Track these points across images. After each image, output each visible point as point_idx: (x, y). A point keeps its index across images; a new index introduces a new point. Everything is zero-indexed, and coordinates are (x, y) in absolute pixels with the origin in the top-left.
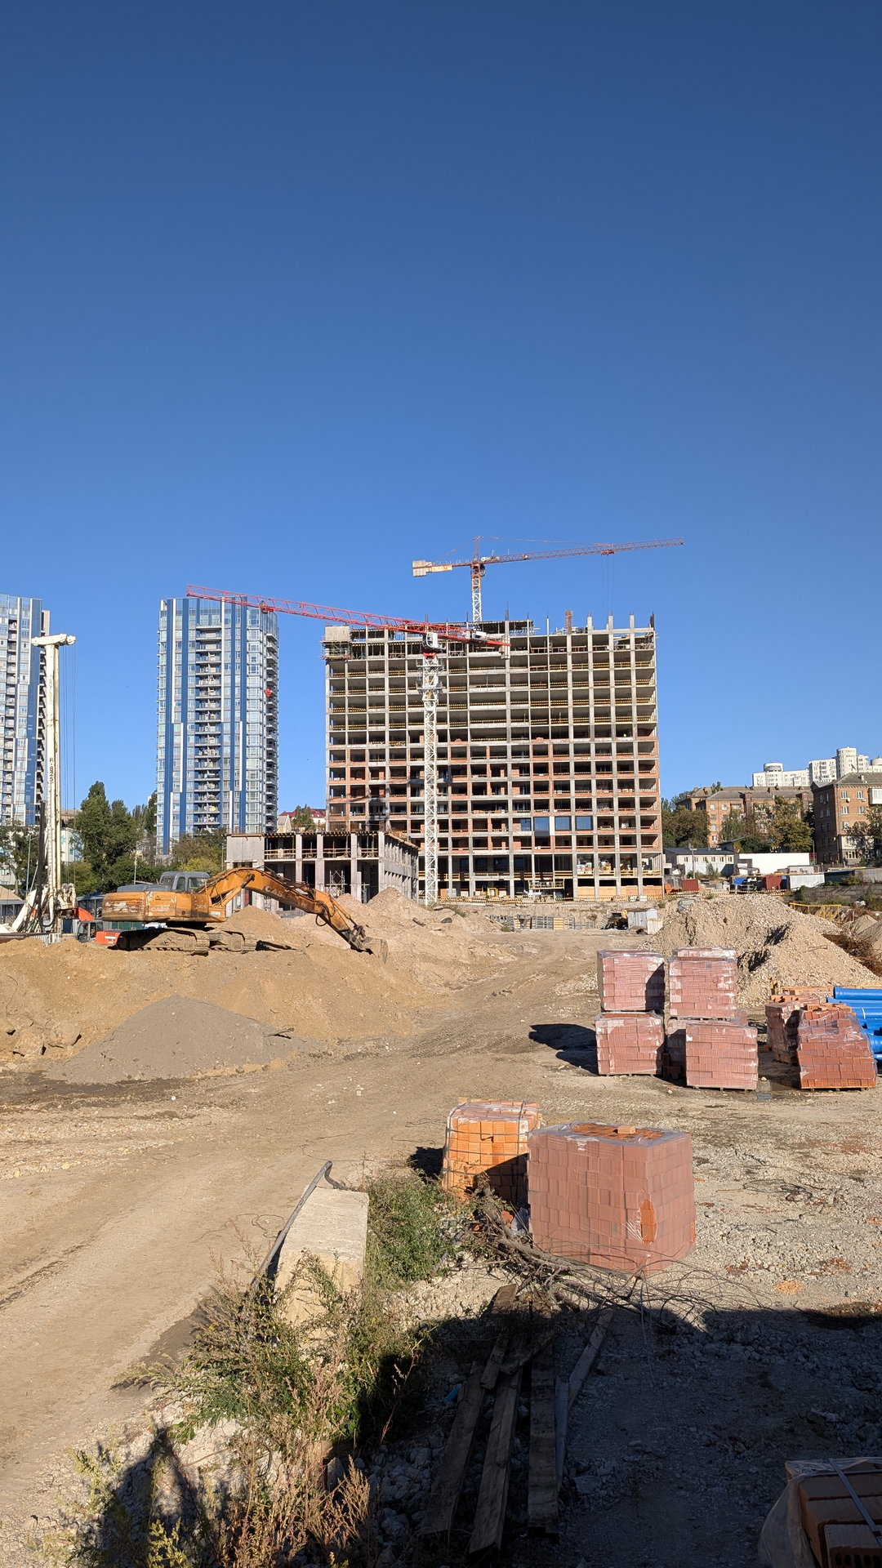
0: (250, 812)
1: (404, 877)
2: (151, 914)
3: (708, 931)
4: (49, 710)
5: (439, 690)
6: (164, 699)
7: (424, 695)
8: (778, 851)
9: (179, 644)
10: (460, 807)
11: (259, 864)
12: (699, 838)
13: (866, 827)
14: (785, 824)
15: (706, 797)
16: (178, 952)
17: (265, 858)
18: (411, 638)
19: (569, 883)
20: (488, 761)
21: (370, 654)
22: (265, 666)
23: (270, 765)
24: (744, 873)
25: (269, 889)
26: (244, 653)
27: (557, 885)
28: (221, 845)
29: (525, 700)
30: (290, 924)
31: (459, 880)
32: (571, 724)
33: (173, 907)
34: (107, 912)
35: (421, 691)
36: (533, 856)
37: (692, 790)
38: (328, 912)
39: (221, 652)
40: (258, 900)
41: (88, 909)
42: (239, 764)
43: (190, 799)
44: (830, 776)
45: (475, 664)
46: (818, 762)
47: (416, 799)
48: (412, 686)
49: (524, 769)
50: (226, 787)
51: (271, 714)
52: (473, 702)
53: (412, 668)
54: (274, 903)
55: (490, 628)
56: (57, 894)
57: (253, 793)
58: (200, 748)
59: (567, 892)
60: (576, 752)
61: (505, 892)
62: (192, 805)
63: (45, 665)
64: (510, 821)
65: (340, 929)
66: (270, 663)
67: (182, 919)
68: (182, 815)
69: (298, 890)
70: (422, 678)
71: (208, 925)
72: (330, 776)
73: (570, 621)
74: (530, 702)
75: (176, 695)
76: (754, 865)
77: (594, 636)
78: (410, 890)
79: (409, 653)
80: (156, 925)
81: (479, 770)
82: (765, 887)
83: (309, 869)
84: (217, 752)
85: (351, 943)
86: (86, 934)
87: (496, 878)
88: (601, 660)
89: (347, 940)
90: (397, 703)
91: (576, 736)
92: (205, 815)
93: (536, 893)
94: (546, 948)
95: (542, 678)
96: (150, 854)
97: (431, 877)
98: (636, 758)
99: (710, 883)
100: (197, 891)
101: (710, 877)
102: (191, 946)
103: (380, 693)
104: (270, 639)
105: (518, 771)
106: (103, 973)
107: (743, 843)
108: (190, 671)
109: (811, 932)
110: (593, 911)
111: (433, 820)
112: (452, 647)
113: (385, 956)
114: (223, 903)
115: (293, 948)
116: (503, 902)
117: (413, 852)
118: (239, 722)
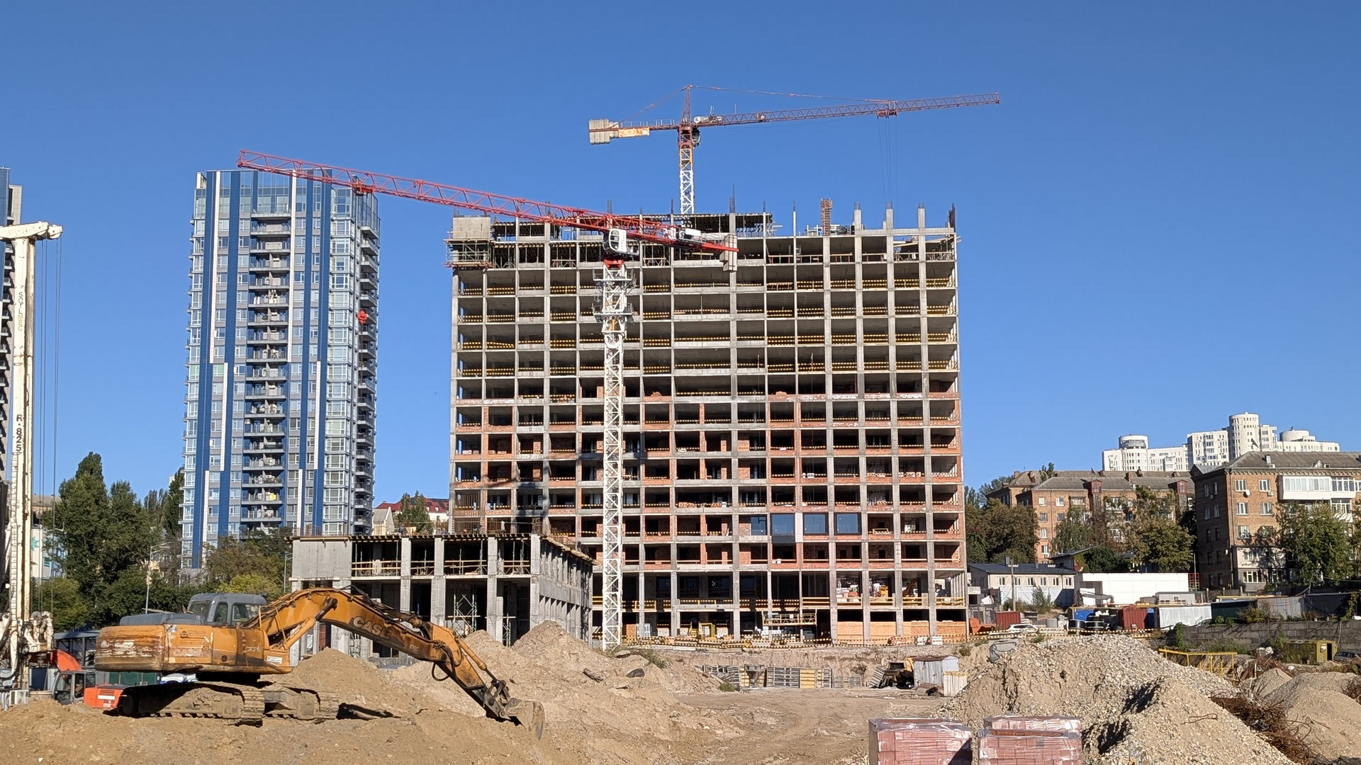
0: (330, 502)
1: (570, 606)
2: (172, 660)
3: (1036, 691)
4: (17, 341)
5: (628, 316)
6: (199, 325)
7: (605, 325)
8: (1141, 570)
9: (223, 241)
10: (658, 497)
11: (342, 582)
12: (1021, 547)
13: (1274, 534)
14: (1151, 529)
15: (1031, 487)
16: (214, 721)
17: (353, 574)
18: (586, 237)
19: (824, 616)
20: (702, 427)
21: (522, 261)
22: (358, 275)
23: (363, 430)
24: (1089, 602)
25: (359, 622)
26: (325, 256)
27: (806, 619)
28: (283, 554)
29: (758, 334)
30: (391, 678)
31: (655, 610)
32: (829, 371)
33: (208, 649)
34: (103, 657)
35: (600, 318)
36: (769, 574)
37: (1010, 474)
38: (452, 659)
39: (289, 254)
40: (341, 639)
41: (73, 653)
42: (314, 427)
43: (236, 481)
44: (1219, 458)
45: (684, 278)
46: (1202, 434)
47: (589, 484)
48: (586, 310)
49: (756, 439)
50: (293, 464)
51: (366, 351)
52: (681, 336)
53: (588, 282)
54: (366, 643)
55: (706, 224)
56: (23, 629)
57: (335, 474)
58: (253, 403)
59: (820, 630)
60: (837, 414)
61: (726, 629)
62: (239, 492)
63: (13, 270)
64: (735, 520)
65: (469, 686)
66: (367, 272)
67: (222, 668)
68: (223, 508)
69: (405, 623)
70: (601, 298)
71: (263, 678)
72: (457, 448)
73: (827, 216)
74: (766, 338)
75: (216, 319)
76: (1106, 591)
77: (865, 240)
78: (578, 626)
79: (582, 260)
80: (179, 678)
81: (688, 441)
82: (1121, 624)
83: (421, 593)
84: (281, 409)
85: (486, 708)
86: (69, 692)
87: (712, 607)
88: (875, 275)
89: (481, 703)
90: (562, 336)
91: (835, 391)
92: (259, 507)
93: (774, 632)
94: (789, 718)
95: (785, 301)
96: (172, 568)
97: (611, 604)
98: (927, 425)
99: (1039, 617)
100: (246, 625)
101: (1038, 608)
102: (235, 710)
103: (537, 320)
104: (366, 235)
105: (748, 442)
106: (94, 752)
107: (1088, 557)
108: (240, 283)
109: (1192, 693)
110: (860, 659)
111: (616, 518)
112: (648, 252)
113: (540, 728)
114: (287, 643)
115: (395, 714)
116: (722, 645)
117: (585, 567)
118: (315, 363)
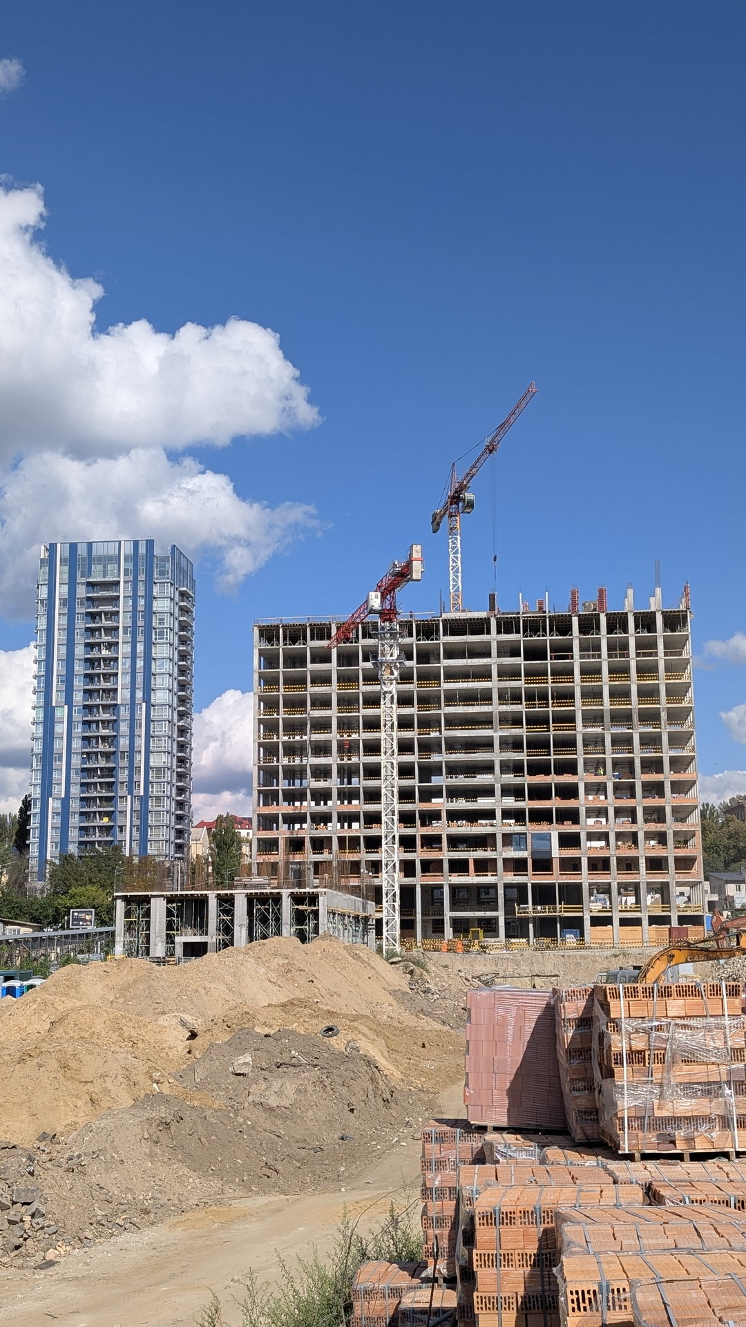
0: (154, 823)
6: (43, 673)
9: (64, 602)
19: (579, 921)
20: (468, 756)
23: (181, 761)
26: (149, 614)
29: (516, 676)
31: (430, 919)
32: (579, 707)
36: (529, 885)
39: (118, 613)
42: (140, 759)
43: (75, 806)
47: (370, 808)
48: (367, 658)
49: (516, 768)
50: (123, 791)
51: (183, 694)
52: (449, 677)
57: (158, 799)
58: (89, 739)
60: (587, 745)
61: (493, 934)
62: (77, 815)
64: (499, 837)
70: (378, 647)
75: (57, 668)
81: (457, 769)
84: (112, 744)
87: (480, 915)
90: (347, 679)
91: (585, 724)
92: (94, 828)
95: (539, 647)
96: (21, 881)
98: (666, 753)
103: (325, 666)
104: (183, 595)
108: (77, 637)
111: (394, 837)
118: (140, 704)
